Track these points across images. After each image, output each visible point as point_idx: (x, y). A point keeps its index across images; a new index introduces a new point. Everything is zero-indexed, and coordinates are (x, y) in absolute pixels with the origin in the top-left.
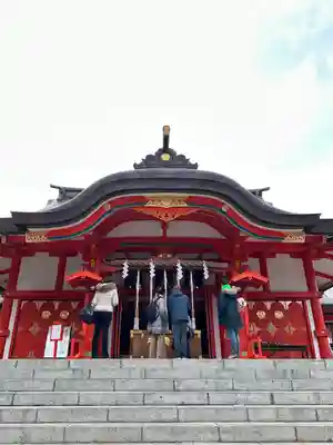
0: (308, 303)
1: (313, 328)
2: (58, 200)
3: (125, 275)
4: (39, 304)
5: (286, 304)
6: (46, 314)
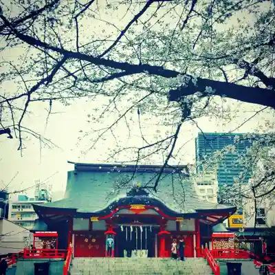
0: (194, 236)
1: (195, 246)
3: (122, 230)
5: (185, 236)
6: (86, 240)
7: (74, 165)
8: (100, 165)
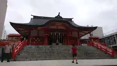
2: (33, 18)
3: (51, 35)
4: (35, 39)
6: (36, 40)
7: (33, 16)
8: (43, 17)
